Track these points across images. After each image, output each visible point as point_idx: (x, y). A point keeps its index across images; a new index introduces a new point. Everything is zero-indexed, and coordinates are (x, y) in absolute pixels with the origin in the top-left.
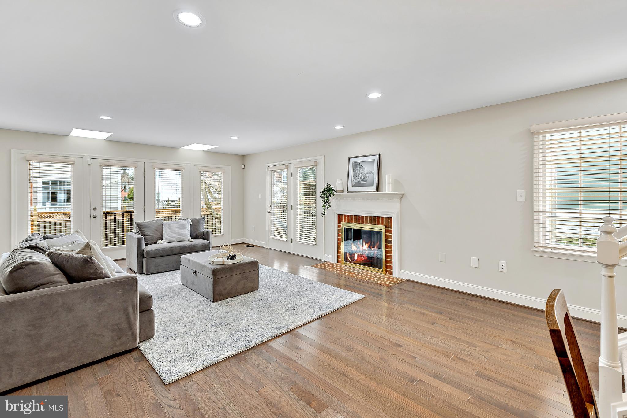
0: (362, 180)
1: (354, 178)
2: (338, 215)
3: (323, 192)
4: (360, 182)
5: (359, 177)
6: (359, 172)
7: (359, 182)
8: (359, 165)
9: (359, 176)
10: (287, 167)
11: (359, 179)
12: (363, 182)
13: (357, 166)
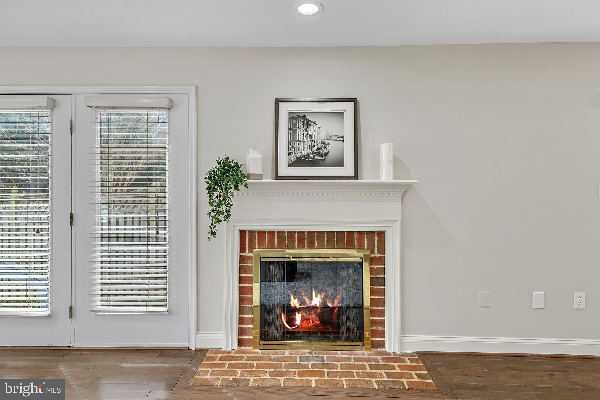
0: (314, 153)
1: (293, 147)
2: (242, 233)
3: (210, 178)
4: (309, 158)
5: (306, 147)
6: (306, 136)
7: (307, 156)
8: (302, 120)
9: (306, 143)
10: (53, 105)
11: (307, 151)
12: (316, 158)
13: (298, 119)
